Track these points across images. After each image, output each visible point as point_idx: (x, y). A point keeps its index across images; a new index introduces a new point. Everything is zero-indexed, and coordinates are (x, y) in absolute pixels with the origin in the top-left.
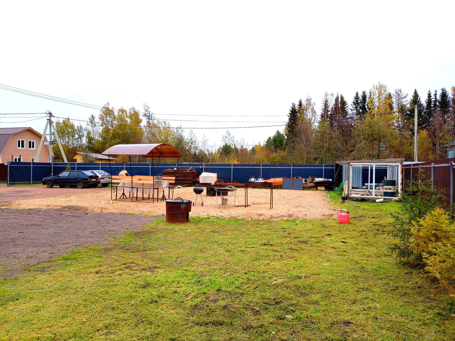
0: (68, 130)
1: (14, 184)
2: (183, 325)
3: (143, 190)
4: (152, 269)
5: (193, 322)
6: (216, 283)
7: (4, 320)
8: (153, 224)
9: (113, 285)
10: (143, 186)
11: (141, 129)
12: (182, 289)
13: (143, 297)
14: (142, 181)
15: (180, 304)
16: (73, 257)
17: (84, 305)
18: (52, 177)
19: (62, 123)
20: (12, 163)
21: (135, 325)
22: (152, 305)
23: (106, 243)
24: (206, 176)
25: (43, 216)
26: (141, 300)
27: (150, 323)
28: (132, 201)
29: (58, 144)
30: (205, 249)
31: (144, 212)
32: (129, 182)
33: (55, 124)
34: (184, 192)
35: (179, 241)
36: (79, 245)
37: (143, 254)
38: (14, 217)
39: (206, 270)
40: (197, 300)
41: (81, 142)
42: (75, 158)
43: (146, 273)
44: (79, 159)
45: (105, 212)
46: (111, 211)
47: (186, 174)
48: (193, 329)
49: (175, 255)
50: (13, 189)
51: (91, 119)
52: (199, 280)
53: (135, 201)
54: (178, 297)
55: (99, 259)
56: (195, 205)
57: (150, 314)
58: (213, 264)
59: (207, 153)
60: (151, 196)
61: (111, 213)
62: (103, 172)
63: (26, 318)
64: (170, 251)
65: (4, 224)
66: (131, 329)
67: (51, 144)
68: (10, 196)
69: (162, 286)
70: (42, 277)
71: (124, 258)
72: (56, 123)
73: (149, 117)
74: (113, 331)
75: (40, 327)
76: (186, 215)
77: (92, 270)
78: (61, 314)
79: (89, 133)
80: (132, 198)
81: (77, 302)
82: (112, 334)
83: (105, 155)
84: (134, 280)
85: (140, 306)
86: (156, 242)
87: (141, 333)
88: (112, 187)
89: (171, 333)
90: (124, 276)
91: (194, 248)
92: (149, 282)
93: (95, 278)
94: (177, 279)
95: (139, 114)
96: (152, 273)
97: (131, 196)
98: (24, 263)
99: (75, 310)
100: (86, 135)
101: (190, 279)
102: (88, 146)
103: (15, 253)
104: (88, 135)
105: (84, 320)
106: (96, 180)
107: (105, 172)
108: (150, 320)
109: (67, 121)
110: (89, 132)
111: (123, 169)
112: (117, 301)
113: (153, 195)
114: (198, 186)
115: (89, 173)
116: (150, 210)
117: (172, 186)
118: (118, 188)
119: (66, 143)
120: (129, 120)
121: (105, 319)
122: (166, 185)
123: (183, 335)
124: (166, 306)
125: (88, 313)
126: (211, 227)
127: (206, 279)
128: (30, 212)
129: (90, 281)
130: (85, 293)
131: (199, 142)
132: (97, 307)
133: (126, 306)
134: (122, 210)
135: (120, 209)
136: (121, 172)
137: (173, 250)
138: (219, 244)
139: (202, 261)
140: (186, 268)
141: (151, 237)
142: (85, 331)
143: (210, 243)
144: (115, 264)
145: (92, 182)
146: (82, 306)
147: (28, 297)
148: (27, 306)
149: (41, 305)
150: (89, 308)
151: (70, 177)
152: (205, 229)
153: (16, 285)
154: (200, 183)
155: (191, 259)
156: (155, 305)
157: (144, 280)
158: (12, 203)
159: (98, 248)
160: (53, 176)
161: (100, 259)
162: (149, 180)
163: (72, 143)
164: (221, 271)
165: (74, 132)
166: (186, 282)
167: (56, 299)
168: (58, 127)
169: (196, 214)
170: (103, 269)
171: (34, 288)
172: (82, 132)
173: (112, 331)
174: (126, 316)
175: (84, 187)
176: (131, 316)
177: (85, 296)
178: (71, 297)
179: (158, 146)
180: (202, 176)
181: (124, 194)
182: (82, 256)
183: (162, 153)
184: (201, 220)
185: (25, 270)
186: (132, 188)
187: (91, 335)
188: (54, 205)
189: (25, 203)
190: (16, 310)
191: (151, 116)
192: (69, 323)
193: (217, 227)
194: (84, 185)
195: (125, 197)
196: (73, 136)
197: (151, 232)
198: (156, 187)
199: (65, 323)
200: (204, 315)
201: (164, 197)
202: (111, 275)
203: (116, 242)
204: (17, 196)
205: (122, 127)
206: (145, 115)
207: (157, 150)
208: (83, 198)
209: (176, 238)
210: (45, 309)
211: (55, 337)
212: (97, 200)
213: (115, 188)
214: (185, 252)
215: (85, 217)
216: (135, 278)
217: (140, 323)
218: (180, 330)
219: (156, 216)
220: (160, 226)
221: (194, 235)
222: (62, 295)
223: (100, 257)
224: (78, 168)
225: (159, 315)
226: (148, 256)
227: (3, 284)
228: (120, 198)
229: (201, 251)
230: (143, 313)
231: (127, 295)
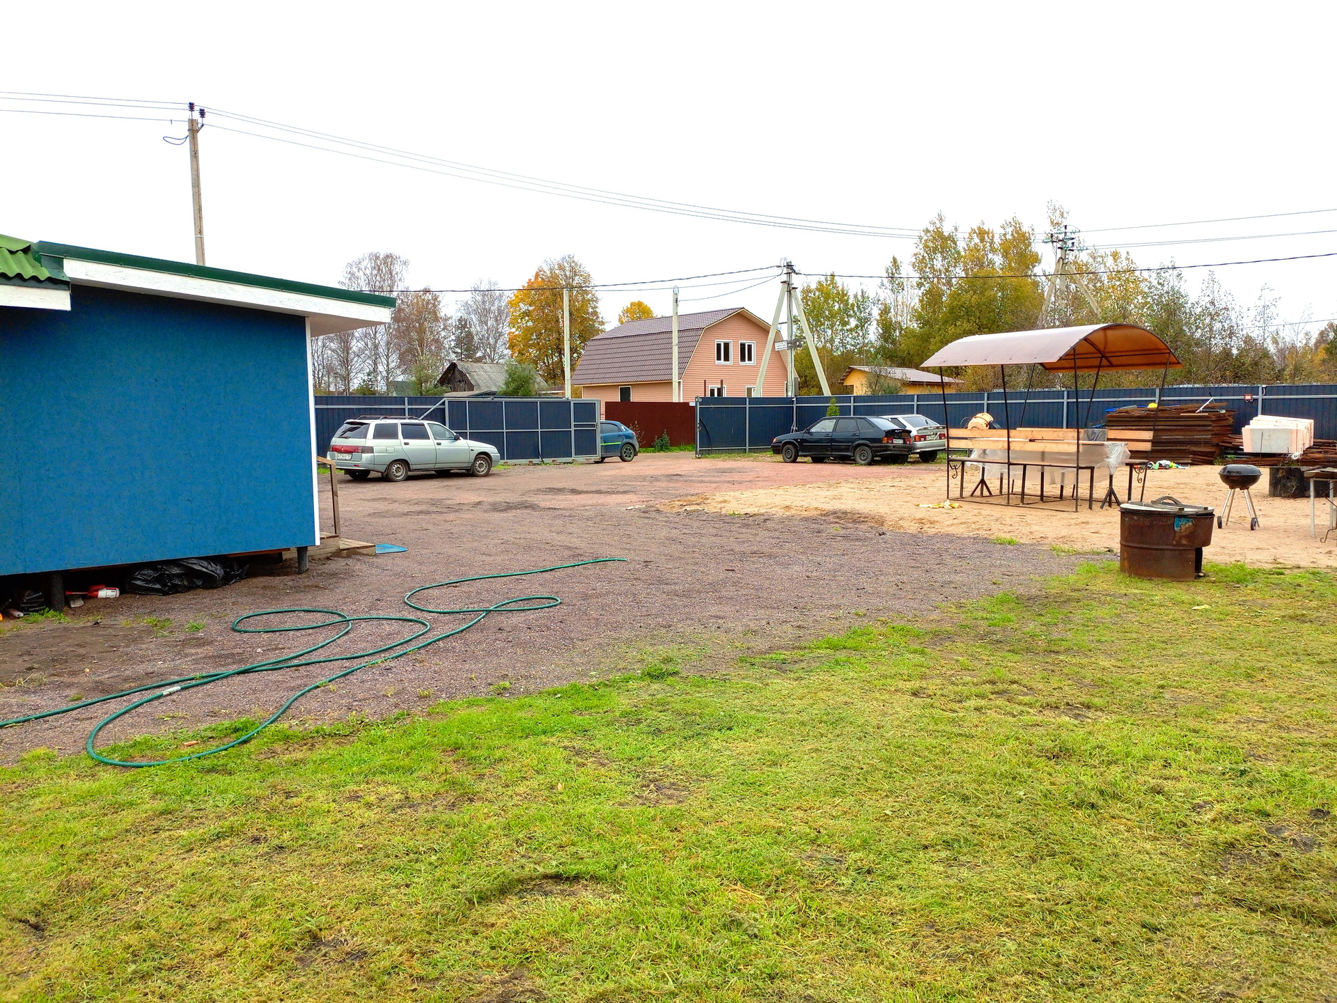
0: (832, 307)
1: (709, 452)
2: (1187, 893)
3: (1043, 469)
4: (1078, 710)
5: (1221, 893)
6: (1309, 787)
7: (702, 772)
8: (1075, 577)
9: (960, 735)
10: (1043, 460)
11: (1036, 284)
12: (1180, 785)
13: (1053, 784)
14: (1042, 445)
15: (1175, 828)
16: (850, 643)
17: (886, 771)
18: (794, 435)
19: (817, 289)
20: (704, 400)
21: (1030, 857)
22: (1080, 813)
23: (935, 615)
24: (1270, 430)
25: (777, 534)
26: (1045, 790)
27: (1077, 863)
28: (1008, 505)
29: (807, 348)
30: (1266, 672)
31: (1046, 538)
32: (1000, 446)
33: (798, 294)
34: (1183, 481)
35: (1167, 636)
36: (865, 615)
37: (1047, 662)
38: (713, 531)
39: (1268, 740)
40: (1234, 828)
41: (864, 337)
42: (848, 383)
43: (1057, 718)
44: (859, 386)
45: (932, 531)
46: (946, 529)
47: (1190, 423)
48: (1220, 914)
49: (1152, 678)
50: (708, 463)
51: (890, 271)
52: (1242, 768)
53: (1016, 506)
54: (1166, 806)
55: (917, 659)
56: (1223, 524)
57: (1076, 837)
58: (1298, 727)
59: (1272, 349)
60: (1068, 492)
61: (948, 535)
62: (922, 418)
63: (749, 776)
64: (1137, 664)
65: (695, 546)
66: (1017, 865)
67: (790, 348)
68: (702, 482)
69: (1110, 763)
70: (780, 684)
71: (989, 664)
72: (803, 291)
73: (1064, 243)
74: (965, 858)
75: (780, 803)
76: (1192, 556)
77: (901, 684)
78: (829, 784)
79: (885, 311)
80: (1009, 494)
81: (868, 761)
82: (963, 865)
83: (927, 370)
84: (1021, 731)
85: (1044, 807)
86: (1088, 631)
87: (1050, 884)
88: (949, 461)
89: (1146, 907)
90: (992, 714)
91: (1222, 664)
92: (1069, 745)
93: (911, 708)
94: (1162, 752)
95: (1032, 238)
96: (1076, 722)
97: (1005, 490)
98: (739, 645)
99: (863, 781)
100: (878, 318)
101: (1207, 760)
102: (881, 347)
103: (720, 618)
104: (881, 316)
105: (888, 812)
106: (905, 442)
107: (929, 420)
108: (1075, 855)
109: (829, 282)
110: (886, 307)
111: (979, 409)
112: (974, 781)
113: (1076, 487)
114: (1235, 462)
115: (885, 423)
116: (1064, 532)
117: (1139, 460)
118: (968, 464)
119: (826, 342)
120: (998, 260)
121: (943, 821)
122: (1121, 457)
123: (1187, 924)
124: (1126, 825)
125: (897, 797)
126: (1286, 601)
127: (1270, 769)
128: (750, 521)
129: (897, 713)
130: (886, 743)
131: (1244, 310)
132: (919, 786)
133: (1000, 799)
134: (978, 529)
135: (973, 526)
136: (974, 420)
137: (1146, 661)
138: (1321, 663)
139: (1256, 712)
140: (1192, 724)
141: (1069, 615)
142: (891, 841)
143: (1282, 655)
144: (964, 678)
145: (894, 447)
146: (880, 775)
147: (752, 727)
148: (752, 748)
149: (783, 752)
150: (897, 783)
151: (836, 436)
152: (1263, 607)
153: (724, 693)
154: (1245, 451)
155: (1210, 699)
156: (1089, 816)
157: (1052, 738)
158: (708, 499)
159: (916, 627)
160: (796, 431)
161: (923, 659)
162: (1063, 441)
163: (842, 340)
164: (1327, 751)
165: (846, 311)
166: (1195, 767)
167: (816, 744)
168: (807, 302)
169: (1230, 555)
170: (932, 686)
171: (765, 708)
172: (867, 311)
173: (963, 858)
174: (1002, 826)
175: (872, 463)
176: (1016, 828)
177: (886, 750)
178: (851, 745)
179: (1095, 331)
180: (1252, 430)
181: (983, 482)
182: (874, 645)
183: (1107, 355)
184: (1249, 577)
185: (742, 661)
186: (1010, 464)
187: (905, 855)
188: (802, 506)
189: (735, 498)
190: (728, 753)
191: (1073, 239)
192: (850, 811)
193: (1314, 604)
194: (873, 457)
195: (986, 493)
196: (845, 323)
197: (1069, 599)
198: (1086, 464)
199: (839, 808)
200: (1260, 881)
201: (1113, 497)
202: (956, 706)
203: (963, 616)
204: (716, 482)
205: (979, 283)
206: (1052, 239)
207: (1092, 344)
208: (870, 490)
209: (1155, 625)
210: (792, 764)
211: (817, 837)
212: (909, 498)
213: (959, 464)
214: (1190, 672)
215: (878, 543)
216: (1025, 727)
217: (1045, 857)
218: (1176, 906)
219: (1086, 553)
220: (1100, 585)
221: (1223, 623)
222: (829, 735)
223: (922, 653)
224: (857, 410)
225: (1104, 846)
226: (1064, 669)
227: (698, 687)
228: (972, 495)
229: (1248, 676)
230: (1052, 828)
231: (1003, 770)
